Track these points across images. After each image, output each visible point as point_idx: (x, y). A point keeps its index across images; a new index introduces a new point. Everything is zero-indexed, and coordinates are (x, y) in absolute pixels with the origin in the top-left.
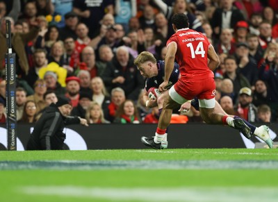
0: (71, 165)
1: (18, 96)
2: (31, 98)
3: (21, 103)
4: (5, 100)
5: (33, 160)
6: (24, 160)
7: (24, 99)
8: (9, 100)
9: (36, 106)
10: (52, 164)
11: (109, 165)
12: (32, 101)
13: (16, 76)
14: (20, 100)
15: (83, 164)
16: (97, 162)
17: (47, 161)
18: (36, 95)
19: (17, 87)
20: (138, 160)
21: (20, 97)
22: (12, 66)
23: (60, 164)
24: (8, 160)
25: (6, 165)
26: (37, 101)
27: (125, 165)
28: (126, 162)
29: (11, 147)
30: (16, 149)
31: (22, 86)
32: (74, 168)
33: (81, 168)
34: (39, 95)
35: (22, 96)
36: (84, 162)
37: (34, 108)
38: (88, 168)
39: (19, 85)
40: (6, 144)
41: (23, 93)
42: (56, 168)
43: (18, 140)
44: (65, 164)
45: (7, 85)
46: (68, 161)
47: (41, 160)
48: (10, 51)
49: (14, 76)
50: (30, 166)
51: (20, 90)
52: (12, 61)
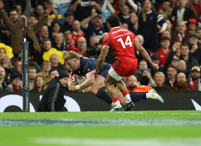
0: (69, 122)
1: (31, 72)
2: (40, 74)
3: (32, 78)
4: (21, 75)
5: (42, 119)
6: (35, 119)
7: (35, 75)
8: (25, 76)
9: (43, 80)
10: (55, 122)
11: (96, 122)
12: (41, 76)
13: (29, 58)
14: (32, 75)
15: (78, 122)
16: (88, 120)
17: (51, 119)
18: (43, 72)
19: (30, 66)
20: (117, 119)
21: (32, 73)
22: (26, 51)
23: (61, 122)
24: (24, 119)
25: (22, 122)
26: (44, 76)
27: (108, 122)
28: (108, 120)
29: (26, 109)
30: (29, 111)
31: (33, 65)
32: (71, 125)
33: (76, 125)
34: (46, 72)
35: (34, 73)
36: (78, 120)
37: (42, 81)
38: (81, 124)
39: (31, 65)
40: (22, 108)
41: (34, 70)
42: (58, 124)
43: (31, 105)
44: (65, 122)
45: (23, 65)
46: (66, 120)
47: (47, 119)
48: (25, 40)
49: (28, 58)
50: (39, 123)
51: (32, 68)
52: (26, 47)
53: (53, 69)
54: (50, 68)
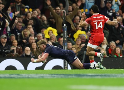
0: (92, 76)
1: (68, 45)
2: (74, 46)
3: (69, 48)
4: (63, 47)
5: (75, 74)
6: (71, 74)
7: (71, 46)
8: (65, 47)
9: (76, 50)
10: (83, 75)
11: (109, 76)
12: (74, 48)
13: (68, 36)
14: (69, 47)
15: (97, 76)
16: (103, 75)
17: (81, 74)
18: (76, 45)
19: (68, 41)
20: (122, 74)
21: (69, 46)
22: (66, 32)
23: (87, 75)
24: (64, 74)
25: (63, 76)
26: (77, 47)
27: (116, 76)
28: (116, 75)
29: (65, 68)
30: (67, 69)
31: (70, 41)
32: (93, 77)
33: (96, 77)
34: (78, 45)
35: (70, 45)
36: (98, 75)
38: (99, 77)
40: (63, 67)
41: (70, 44)
42: (85, 77)
43: (68, 65)
44: (89, 76)
45: (64, 40)
46: (90, 74)
47: (79, 74)
48: (65, 25)
49: (67, 36)
50: (74, 76)
51: (69, 43)
52: (66, 29)
53: (82, 43)
54: (80, 42)
